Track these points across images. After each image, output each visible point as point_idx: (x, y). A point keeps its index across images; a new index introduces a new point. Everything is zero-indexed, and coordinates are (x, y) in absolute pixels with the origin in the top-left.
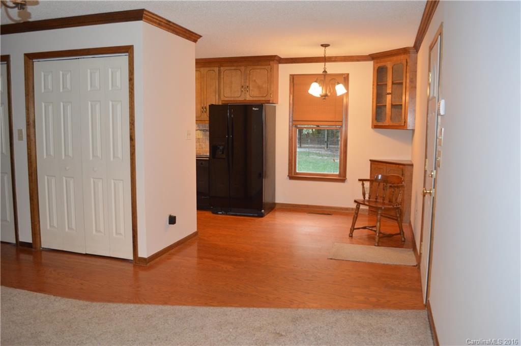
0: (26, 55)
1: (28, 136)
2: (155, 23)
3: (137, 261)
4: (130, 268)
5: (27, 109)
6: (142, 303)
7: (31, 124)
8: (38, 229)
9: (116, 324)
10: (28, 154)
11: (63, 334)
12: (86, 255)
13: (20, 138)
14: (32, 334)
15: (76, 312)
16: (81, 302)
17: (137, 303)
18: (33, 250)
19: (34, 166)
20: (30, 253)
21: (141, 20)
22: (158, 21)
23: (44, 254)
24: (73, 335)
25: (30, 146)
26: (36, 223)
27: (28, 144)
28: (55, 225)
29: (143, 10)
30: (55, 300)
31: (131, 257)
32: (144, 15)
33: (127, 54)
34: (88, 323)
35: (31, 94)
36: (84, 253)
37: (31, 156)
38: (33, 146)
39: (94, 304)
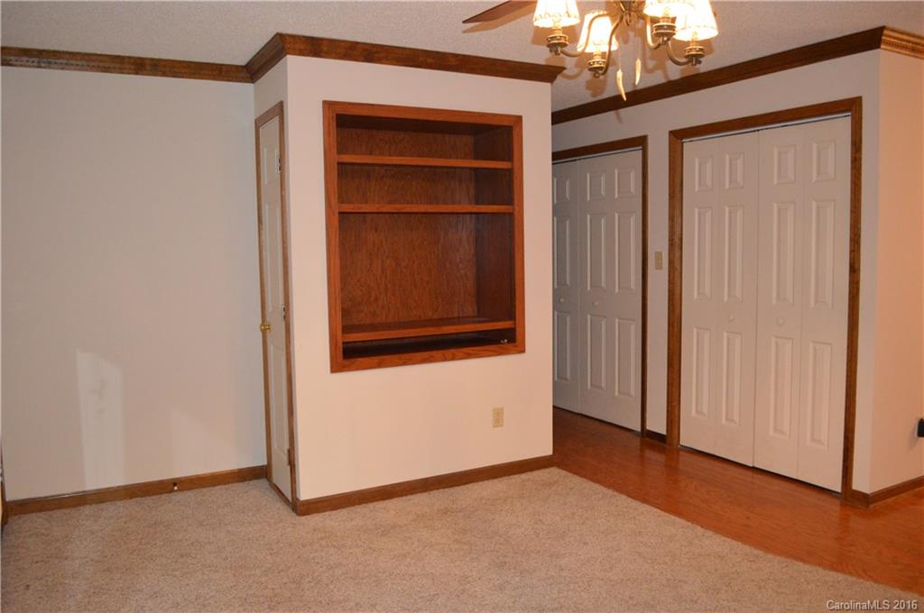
0: (672, 133)
1: (671, 262)
2: (905, 48)
3: (849, 497)
4: (834, 507)
5: (671, 219)
6: (860, 576)
7: (675, 243)
8: (677, 413)
9: (810, 602)
10: (669, 291)
11: (718, 593)
12: (754, 469)
13: (659, 266)
14: (668, 580)
15: (739, 562)
16: (747, 549)
17: (850, 574)
18: (667, 446)
19: (677, 311)
20: (662, 451)
21: (879, 47)
22: (910, 44)
23: (684, 457)
24: (734, 601)
25: (673, 279)
26: (675, 404)
27: (669, 276)
28: (705, 411)
29: (882, 28)
30: (703, 535)
31: (838, 488)
32: (883, 38)
33: (850, 114)
34: (760, 588)
35: (678, 195)
36: (751, 465)
37: (673, 294)
38: (677, 280)
39: (770, 556)
